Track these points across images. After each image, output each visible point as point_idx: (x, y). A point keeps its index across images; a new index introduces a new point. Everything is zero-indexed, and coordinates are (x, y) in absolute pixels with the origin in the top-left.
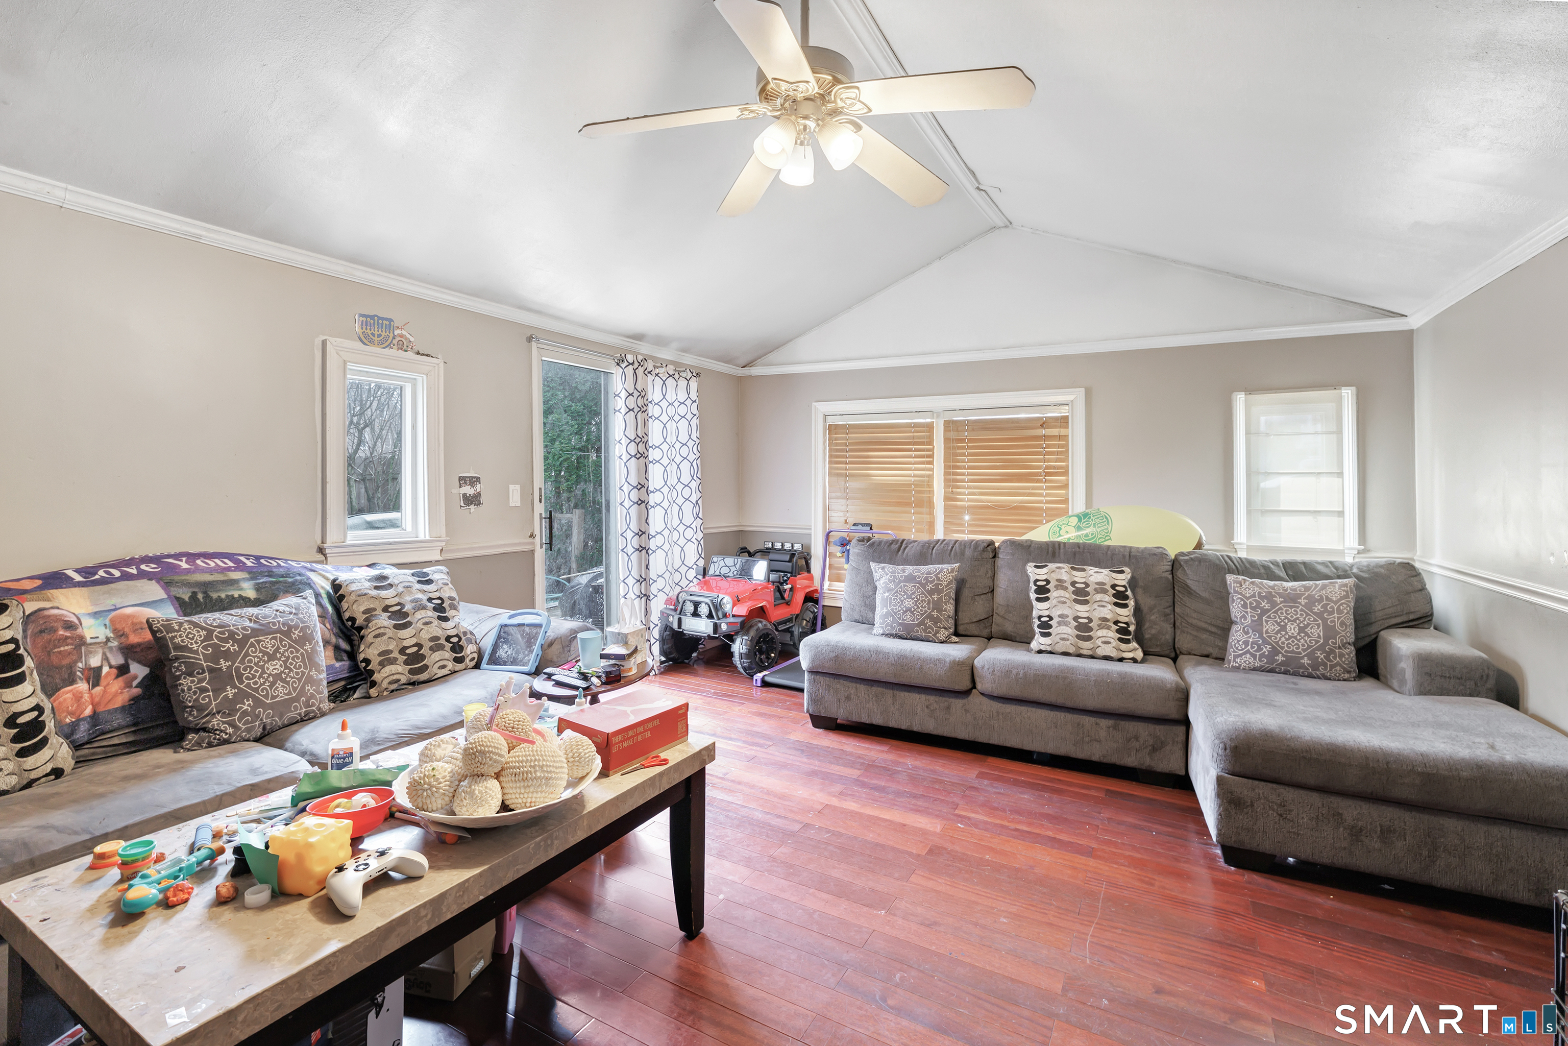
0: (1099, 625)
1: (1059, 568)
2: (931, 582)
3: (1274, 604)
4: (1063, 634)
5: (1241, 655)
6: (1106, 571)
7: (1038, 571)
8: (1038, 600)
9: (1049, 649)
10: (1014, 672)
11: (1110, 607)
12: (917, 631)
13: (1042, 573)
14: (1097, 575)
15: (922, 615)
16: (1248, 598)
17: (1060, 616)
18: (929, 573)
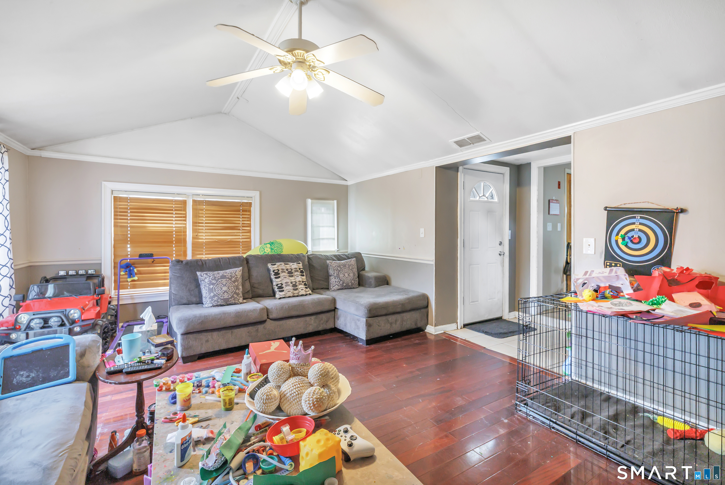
0: (299, 284)
1: (281, 264)
2: (234, 277)
3: (341, 268)
4: (288, 290)
5: (335, 286)
6: (295, 264)
7: (273, 266)
8: (276, 278)
9: (284, 296)
10: (284, 307)
11: (300, 276)
12: (231, 301)
13: (275, 267)
14: (294, 266)
15: (232, 293)
16: (334, 267)
17: (286, 283)
18: (231, 273)
